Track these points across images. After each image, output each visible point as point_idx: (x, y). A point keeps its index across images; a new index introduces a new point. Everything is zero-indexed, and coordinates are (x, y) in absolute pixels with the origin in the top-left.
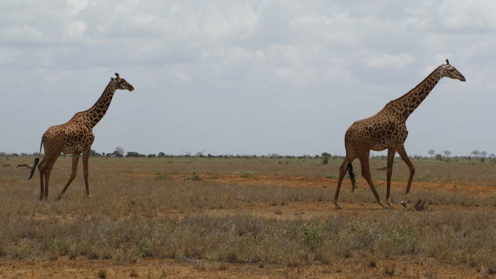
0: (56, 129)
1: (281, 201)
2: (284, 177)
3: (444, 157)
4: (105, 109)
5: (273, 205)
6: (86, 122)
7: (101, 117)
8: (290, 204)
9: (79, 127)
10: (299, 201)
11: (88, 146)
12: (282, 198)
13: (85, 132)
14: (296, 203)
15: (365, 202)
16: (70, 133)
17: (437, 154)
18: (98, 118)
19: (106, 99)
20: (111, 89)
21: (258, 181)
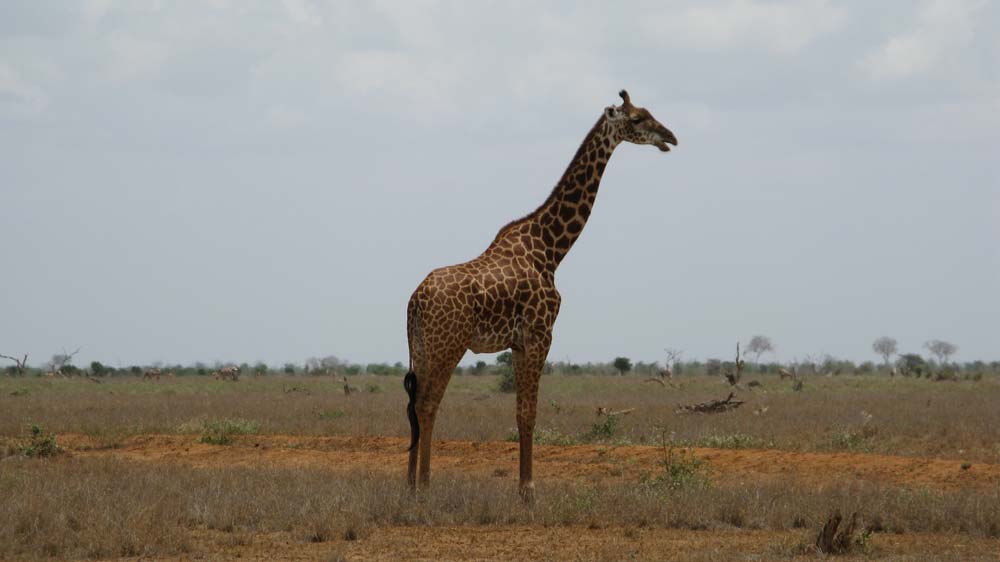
0: (449, 279)
1: (344, 524)
2: (359, 439)
3: (932, 363)
4: (586, 202)
5: (315, 540)
6: (535, 253)
7: (577, 229)
8: (377, 536)
9: (514, 271)
10: (407, 524)
11: (543, 328)
12: (347, 515)
13: (535, 287)
14: (396, 531)
15: (643, 524)
16: (493, 291)
17: (906, 352)
18: (570, 236)
19: (585, 171)
20: (602, 139)
21: (268, 455)
